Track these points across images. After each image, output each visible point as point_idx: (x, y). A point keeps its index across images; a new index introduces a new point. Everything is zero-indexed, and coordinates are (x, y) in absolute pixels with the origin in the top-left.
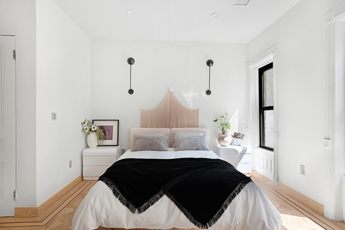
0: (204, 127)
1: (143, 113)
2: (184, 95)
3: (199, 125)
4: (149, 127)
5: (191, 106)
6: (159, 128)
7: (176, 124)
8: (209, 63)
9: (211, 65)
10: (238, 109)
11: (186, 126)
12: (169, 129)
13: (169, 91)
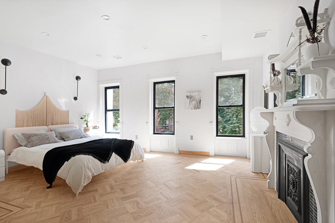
0: (73, 123)
1: (18, 113)
2: (59, 100)
3: (69, 122)
4: (26, 126)
5: (64, 108)
6: (36, 126)
7: (52, 122)
8: (78, 78)
9: (79, 80)
10: (93, 110)
11: (59, 124)
12: (47, 127)
13: (45, 95)
